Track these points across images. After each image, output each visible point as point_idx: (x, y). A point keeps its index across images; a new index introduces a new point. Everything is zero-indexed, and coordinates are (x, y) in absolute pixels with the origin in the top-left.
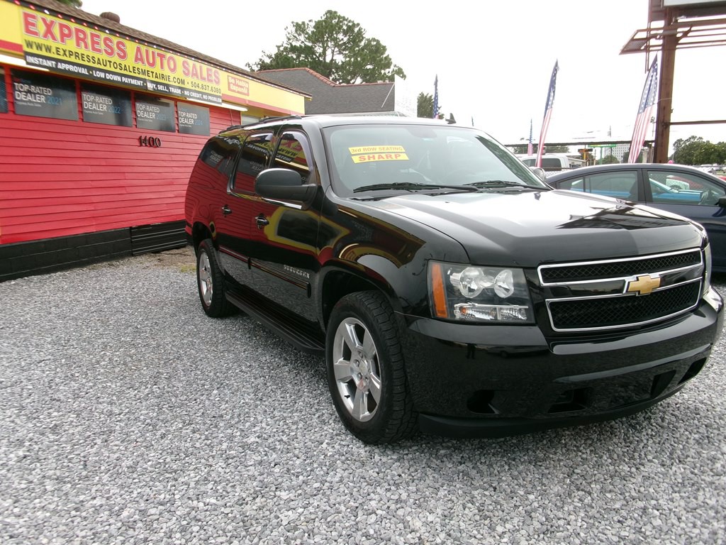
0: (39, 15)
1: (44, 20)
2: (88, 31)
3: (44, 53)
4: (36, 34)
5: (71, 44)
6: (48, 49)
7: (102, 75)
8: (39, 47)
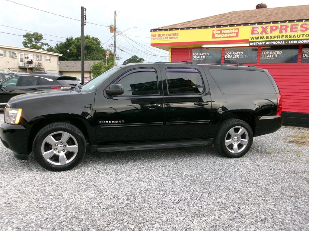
0: (260, 26)
1: (262, 27)
2: (289, 24)
3: (259, 40)
4: (257, 34)
5: (276, 33)
6: (262, 38)
7: (295, 42)
8: (257, 38)
